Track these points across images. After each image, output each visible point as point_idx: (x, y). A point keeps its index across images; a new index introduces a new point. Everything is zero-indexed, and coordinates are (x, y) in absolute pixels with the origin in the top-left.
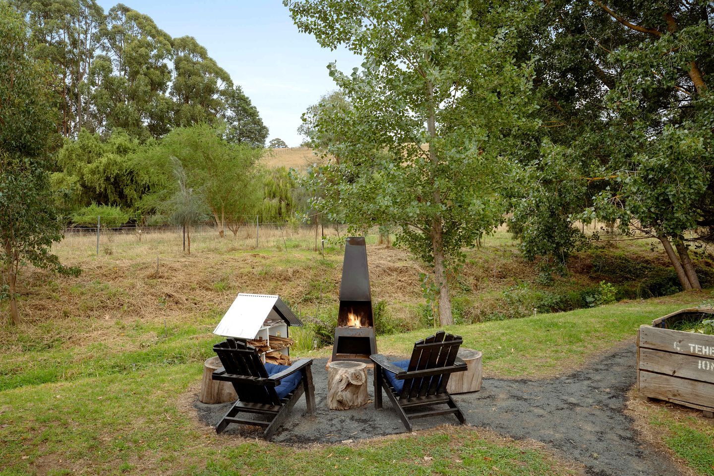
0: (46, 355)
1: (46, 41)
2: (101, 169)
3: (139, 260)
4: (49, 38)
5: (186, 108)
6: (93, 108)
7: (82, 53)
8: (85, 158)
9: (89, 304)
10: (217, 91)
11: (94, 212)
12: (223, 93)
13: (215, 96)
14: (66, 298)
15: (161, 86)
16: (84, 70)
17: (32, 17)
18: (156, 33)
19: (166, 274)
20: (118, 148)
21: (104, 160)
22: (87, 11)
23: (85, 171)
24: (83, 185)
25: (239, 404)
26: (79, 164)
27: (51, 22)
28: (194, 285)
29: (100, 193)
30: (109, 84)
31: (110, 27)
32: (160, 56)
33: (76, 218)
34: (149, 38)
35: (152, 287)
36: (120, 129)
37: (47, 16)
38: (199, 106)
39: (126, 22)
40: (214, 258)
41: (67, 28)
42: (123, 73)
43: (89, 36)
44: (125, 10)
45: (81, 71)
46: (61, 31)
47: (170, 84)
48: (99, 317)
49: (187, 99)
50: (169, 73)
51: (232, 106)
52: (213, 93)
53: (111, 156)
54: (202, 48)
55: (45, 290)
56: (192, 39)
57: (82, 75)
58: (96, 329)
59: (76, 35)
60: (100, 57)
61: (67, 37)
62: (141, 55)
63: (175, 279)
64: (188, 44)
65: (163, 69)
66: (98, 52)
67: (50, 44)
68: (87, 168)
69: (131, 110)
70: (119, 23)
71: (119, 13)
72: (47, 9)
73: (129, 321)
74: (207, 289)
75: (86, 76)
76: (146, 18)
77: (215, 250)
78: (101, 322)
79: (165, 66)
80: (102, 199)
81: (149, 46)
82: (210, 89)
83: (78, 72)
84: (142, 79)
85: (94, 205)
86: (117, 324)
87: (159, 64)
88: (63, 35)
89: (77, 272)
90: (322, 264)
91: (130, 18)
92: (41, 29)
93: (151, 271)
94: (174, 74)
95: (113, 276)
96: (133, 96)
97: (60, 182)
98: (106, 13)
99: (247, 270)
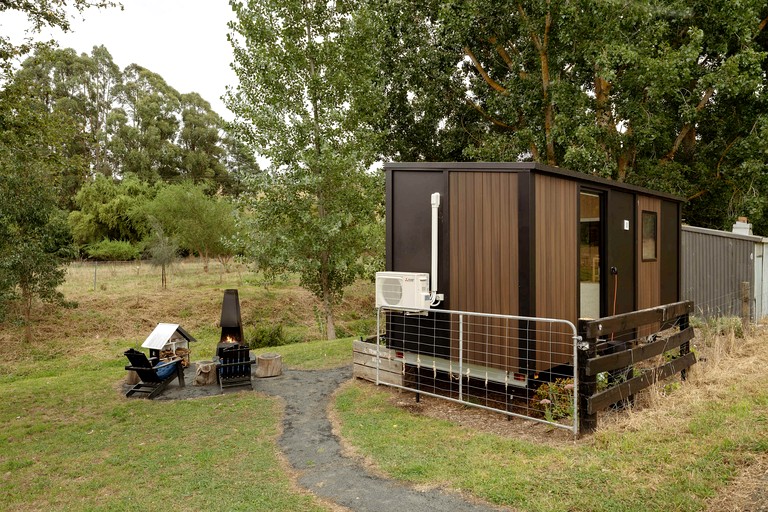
0: (50, 363)
1: (68, 95)
2: (114, 208)
3: (126, 295)
4: (71, 92)
5: (191, 154)
6: (109, 152)
7: (100, 105)
8: (101, 198)
9: (84, 327)
10: (220, 139)
11: (106, 246)
12: (225, 141)
13: (218, 144)
14: (67, 323)
15: (170, 134)
16: (102, 119)
17: (56, 74)
18: (167, 89)
19: (144, 305)
20: (129, 190)
21: (117, 201)
22: (106, 69)
23: (100, 210)
24: (97, 222)
25: (141, 383)
26: (95, 204)
27: (73, 78)
28: (165, 313)
29: (113, 229)
30: (124, 133)
31: (125, 83)
32: (168, 110)
33: (92, 252)
34: (160, 94)
35: (133, 314)
36: (131, 173)
37: (69, 72)
38: (204, 153)
39: (139, 80)
40: (183, 292)
41: (86, 82)
42: (136, 123)
43: (107, 91)
44: (138, 69)
45: (100, 120)
46: (82, 86)
47: (178, 133)
48: (91, 337)
49: (193, 148)
50: (178, 123)
51: (232, 152)
52: (216, 141)
53: (123, 197)
54: (206, 102)
55: (52, 318)
56: (197, 94)
57: (100, 124)
58: (88, 345)
59: (95, 90)
60: (116, 110)
61: (86, 90)
62: (152, 109)
63: (150, 309)
64: (194, 99)
65: (173, 121)
66: (115, 105)
67: (73, 98)
68: (102, 208)
69: (144, 155)
70: (133, 80)
71: (133, 71)
72: (69, 67)
73: (113, 340)
74: (175, 316)
75: (104, 124)
76: (157, 76)
77: (188, 286)
78: (93, 340)
79: (174, 118)
80: (114, 234)
81: (160, 99)
82: (213, 138)
83: (97, 121)
84: (154, 129)
85: (107, 240)
86: (104, 341)
87: (169, 116)
88: (83, 90)
89: (76, 306)
90: (267, 296)
91: (142, 76)
92: (63, 84)
93: (134, 303)
94: (182, 125)
95: (104, 307)
96: (145, 144)
97: (78, 220)
98: (122, 70)
99: (206, 301)
